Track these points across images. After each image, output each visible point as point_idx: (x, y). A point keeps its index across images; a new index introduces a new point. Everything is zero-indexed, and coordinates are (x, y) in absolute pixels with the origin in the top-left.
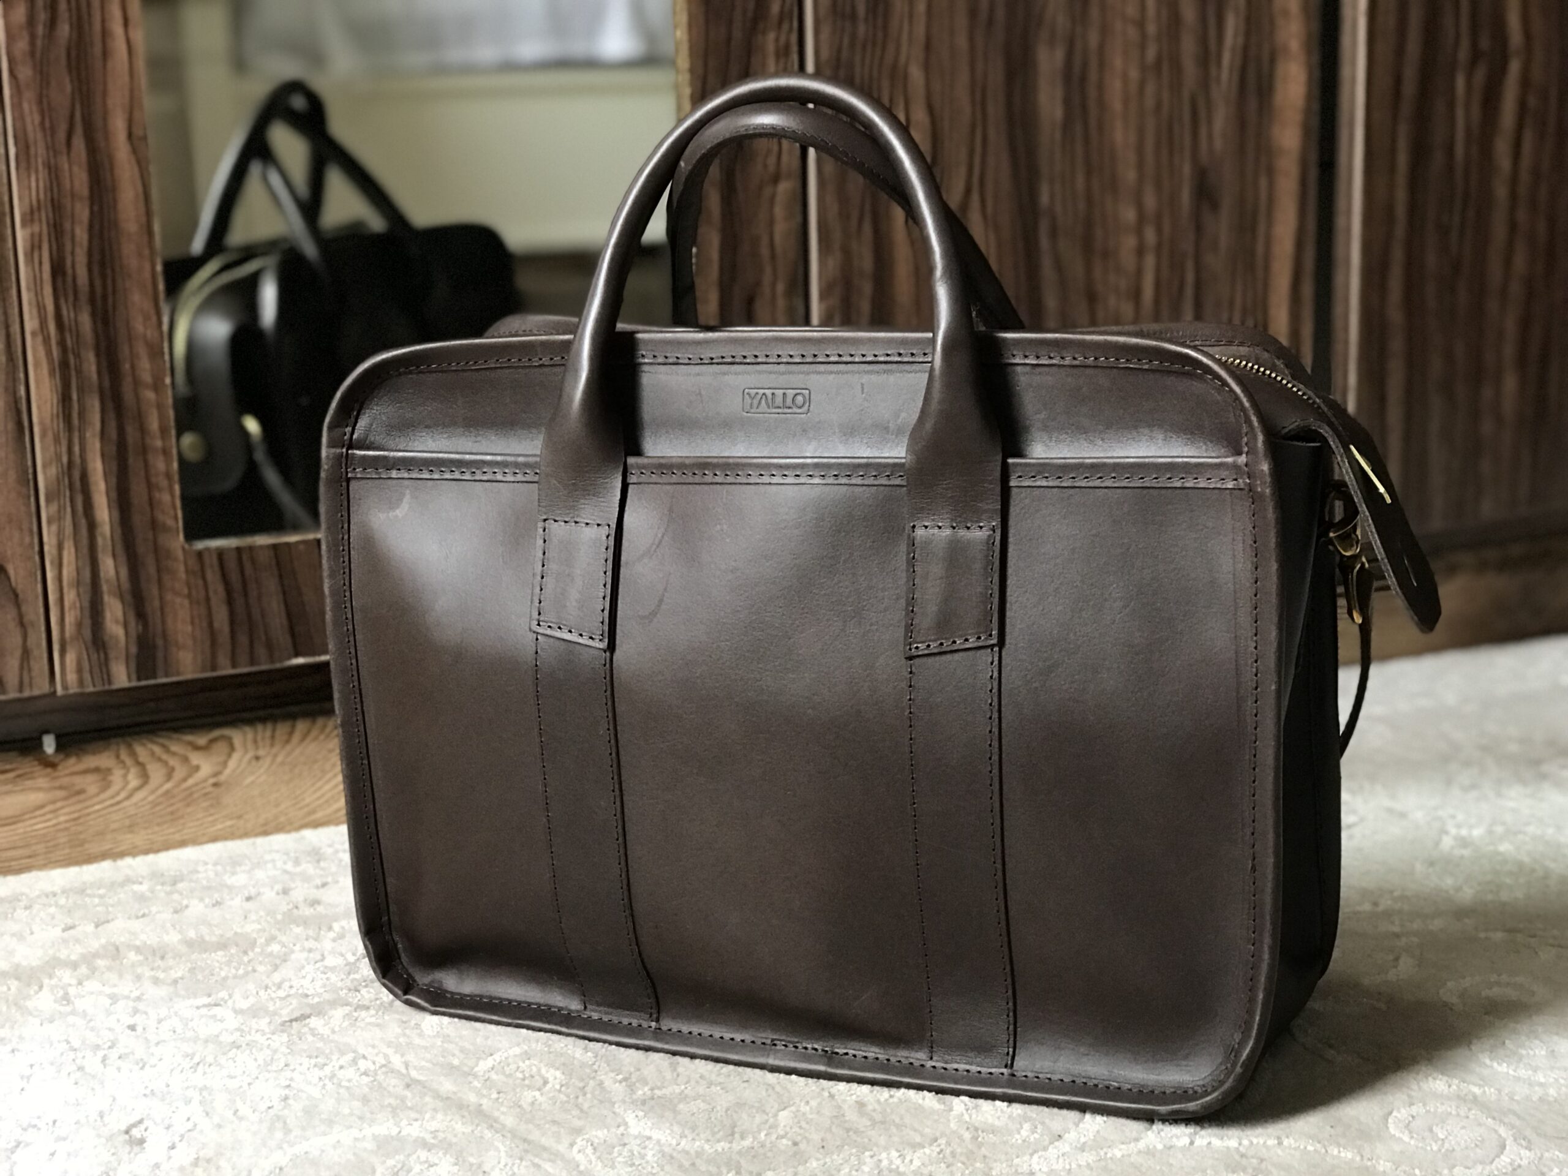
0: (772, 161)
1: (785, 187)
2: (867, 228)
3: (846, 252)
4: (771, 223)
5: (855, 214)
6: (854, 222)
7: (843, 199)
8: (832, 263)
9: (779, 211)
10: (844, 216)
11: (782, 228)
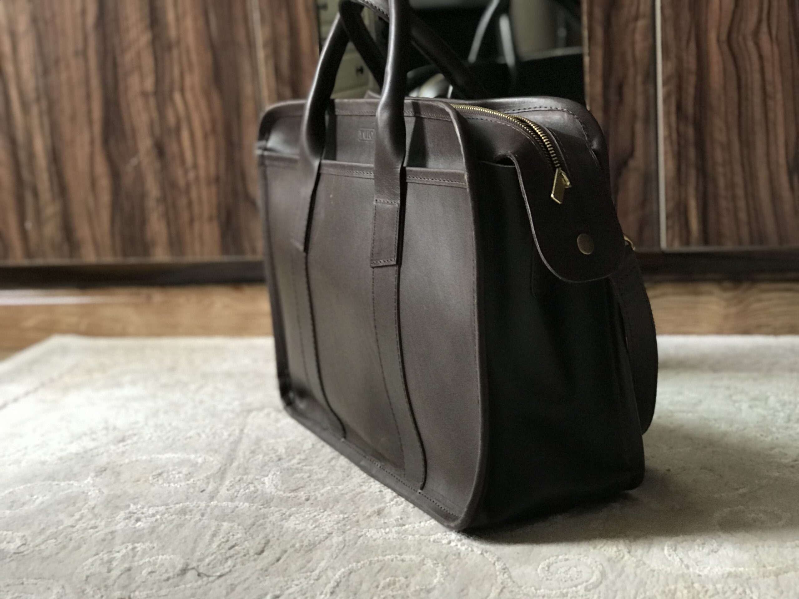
0: (633, 9)
1: (641, 24)
2: (693, 45)
3: (680, 60)
4: (633, 43)
5: (685, 37)
6: (684, 43)
7: (677, 29)
8: (671, 65)
9: (638, 37)
10: (678, 38)
11: (640, 46)
